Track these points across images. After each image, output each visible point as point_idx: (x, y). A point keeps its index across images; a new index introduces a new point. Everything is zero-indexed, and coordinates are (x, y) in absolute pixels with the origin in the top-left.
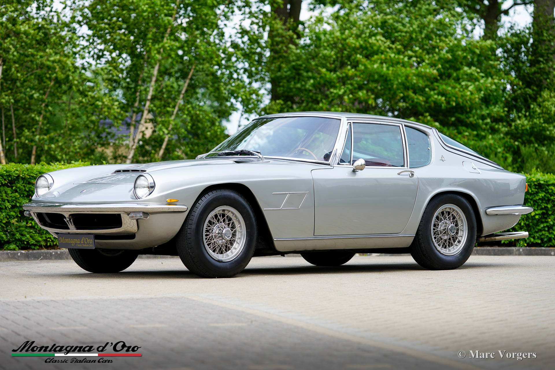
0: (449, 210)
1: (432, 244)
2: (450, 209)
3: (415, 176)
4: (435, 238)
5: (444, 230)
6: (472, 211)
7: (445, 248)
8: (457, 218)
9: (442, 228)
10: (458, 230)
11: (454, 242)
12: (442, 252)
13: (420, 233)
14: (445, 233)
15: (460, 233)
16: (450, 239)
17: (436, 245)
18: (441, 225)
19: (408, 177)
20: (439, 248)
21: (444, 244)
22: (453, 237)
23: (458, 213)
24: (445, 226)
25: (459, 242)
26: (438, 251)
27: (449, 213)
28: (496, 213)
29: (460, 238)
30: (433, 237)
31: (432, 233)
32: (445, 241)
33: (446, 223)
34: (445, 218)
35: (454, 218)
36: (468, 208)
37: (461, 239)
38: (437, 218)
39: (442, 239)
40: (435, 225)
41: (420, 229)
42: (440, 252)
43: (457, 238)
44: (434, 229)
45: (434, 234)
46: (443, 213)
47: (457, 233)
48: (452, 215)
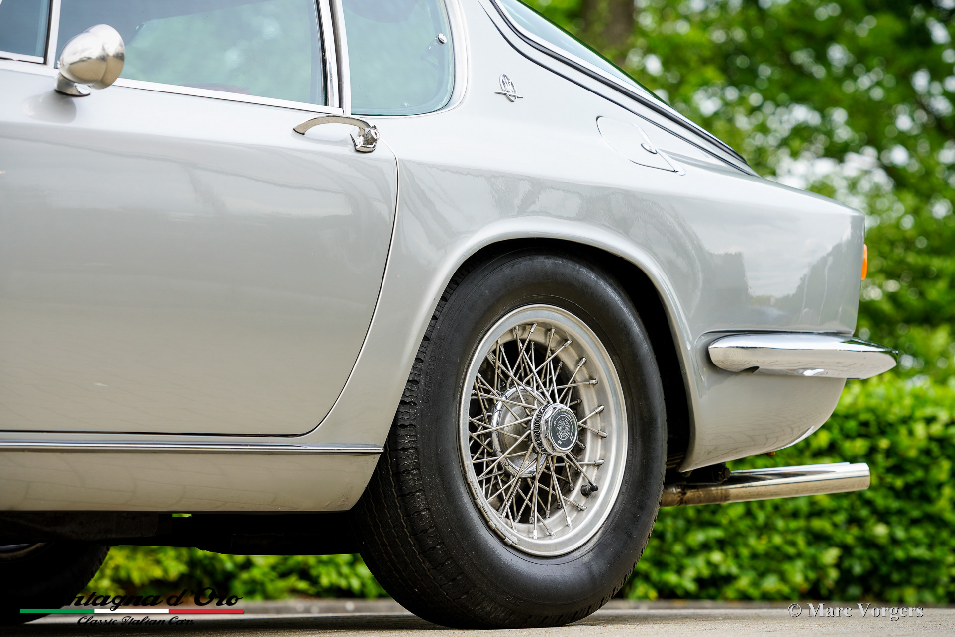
0: (540, 338)
1: (466, 499)
2: (547, 328)
3: (381, 149)
4: (478, 469)
5: (519, 430)
6: (645, 347)
7: (525, 519)
8: (579, 375)
9: (510, 422)
10: (583, 432)
11: (567, 491)
12: (511, 538)
13: (407, 440)
14: (524, 446)
15: (593, 451)
16: (545, 479)
17: (485, 503)
18: (506, 411)
19: (349, 150)
20: (497, 519)
21: (519, 500)
22: (559, 471)
23: (581, 353)
24: (526, 412)
25: (589, 492)
26: (495, 532)
27: (540, 352)
28: (751, 360)
29: (592, 475)
30: (469, 463)
31: (466, 446)
32: (525, 486)
33: (529, 398)
34: (523, 375)
35: (564, 377)
36: (624, 330)
37: (599, 479)
38: (487, 369)
39: (507, 475)
40: (476, 408)
41: (406, 419)
42: (502, 539)
43: (577, 474)
44: (473, 428)
45: (474, 448)
46: (511, 348)
47: (578, 450)
48: (556, 361)
